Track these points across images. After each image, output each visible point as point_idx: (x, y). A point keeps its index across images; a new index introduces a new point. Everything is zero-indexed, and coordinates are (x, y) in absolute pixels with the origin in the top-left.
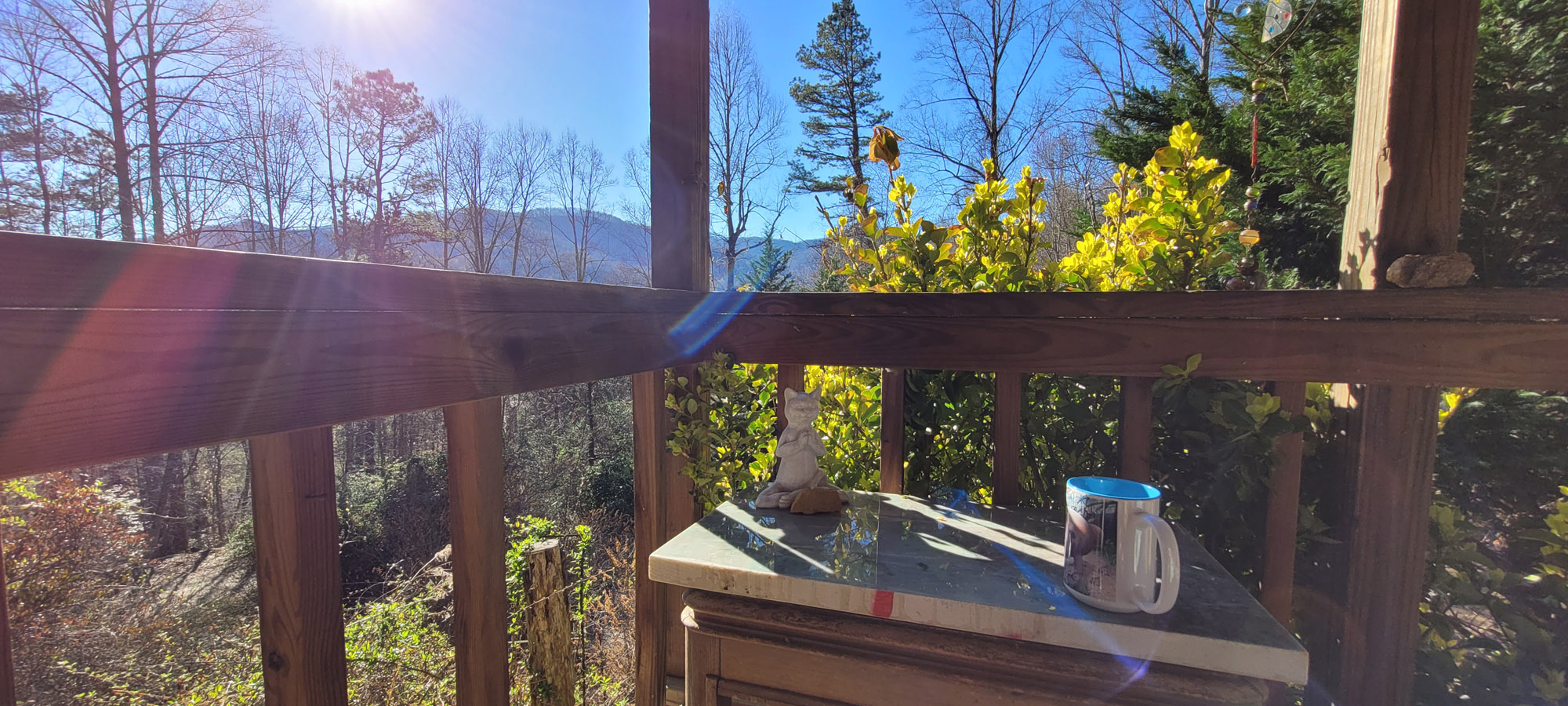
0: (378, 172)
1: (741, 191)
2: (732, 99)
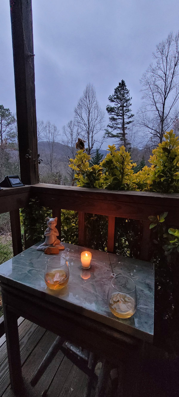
0: (1, 133)
1: (92, 137)
2: (90, 112)
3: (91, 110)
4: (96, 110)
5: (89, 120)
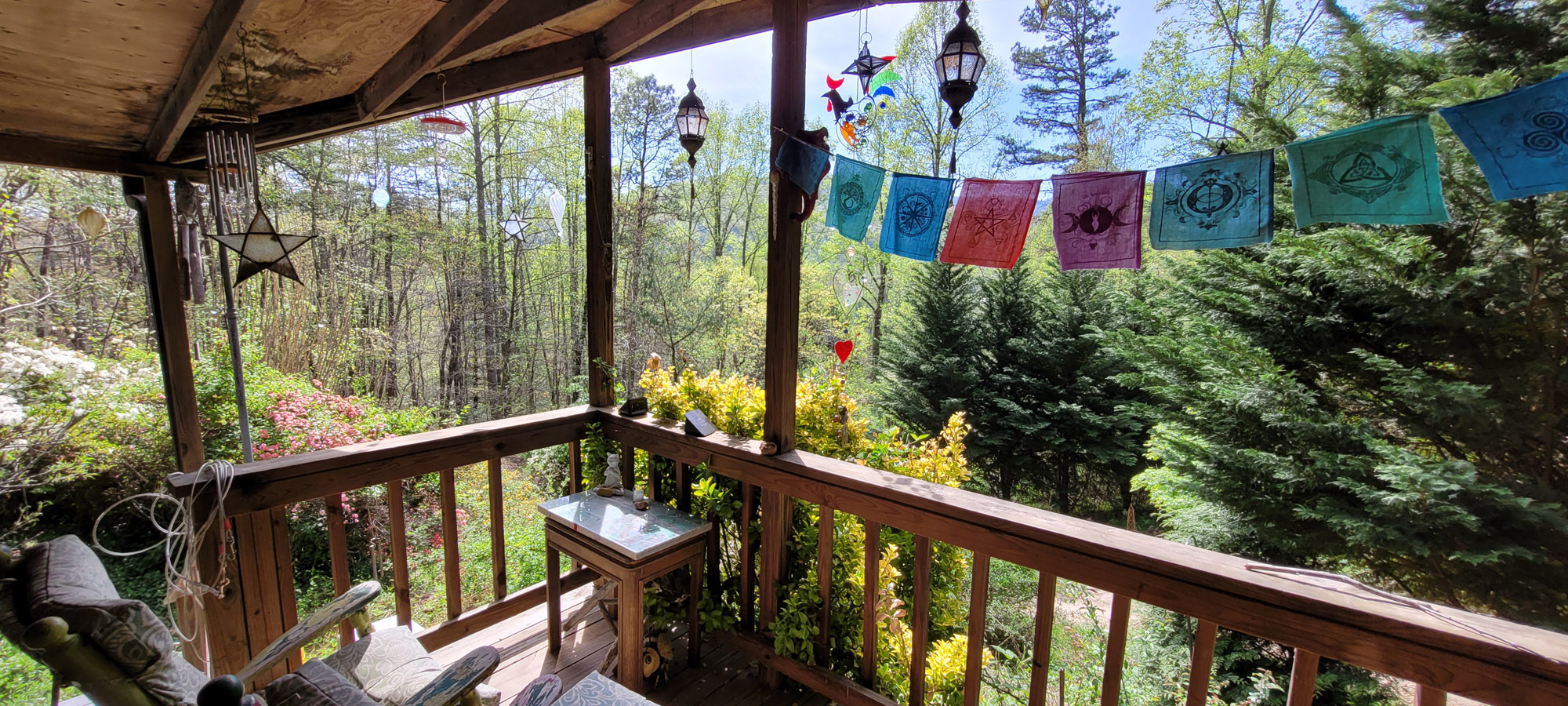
0: (642, 163)
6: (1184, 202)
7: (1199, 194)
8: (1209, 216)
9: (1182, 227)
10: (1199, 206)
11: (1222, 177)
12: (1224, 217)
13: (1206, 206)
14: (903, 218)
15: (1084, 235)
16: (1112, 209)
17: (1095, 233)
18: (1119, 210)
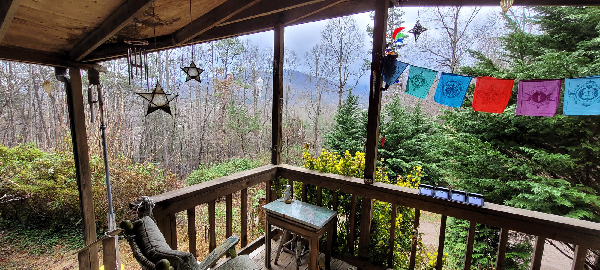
0: (226, 65)
1: (346, 68)
2: (344, 34)
3: (345, 32)
4: (352, 32)
5: (341, 46)
6: (577, 95)
7: (584, 91)
8: (587, 101)
9: (576, 105)
10: (583, 97)
11: (594, 85)
12: (593, 103)
13: (587, 97)
14: (446, 90)
15: (534, 103)
16: (546, 93)
17: (539, 103)
18: (550, 94)
